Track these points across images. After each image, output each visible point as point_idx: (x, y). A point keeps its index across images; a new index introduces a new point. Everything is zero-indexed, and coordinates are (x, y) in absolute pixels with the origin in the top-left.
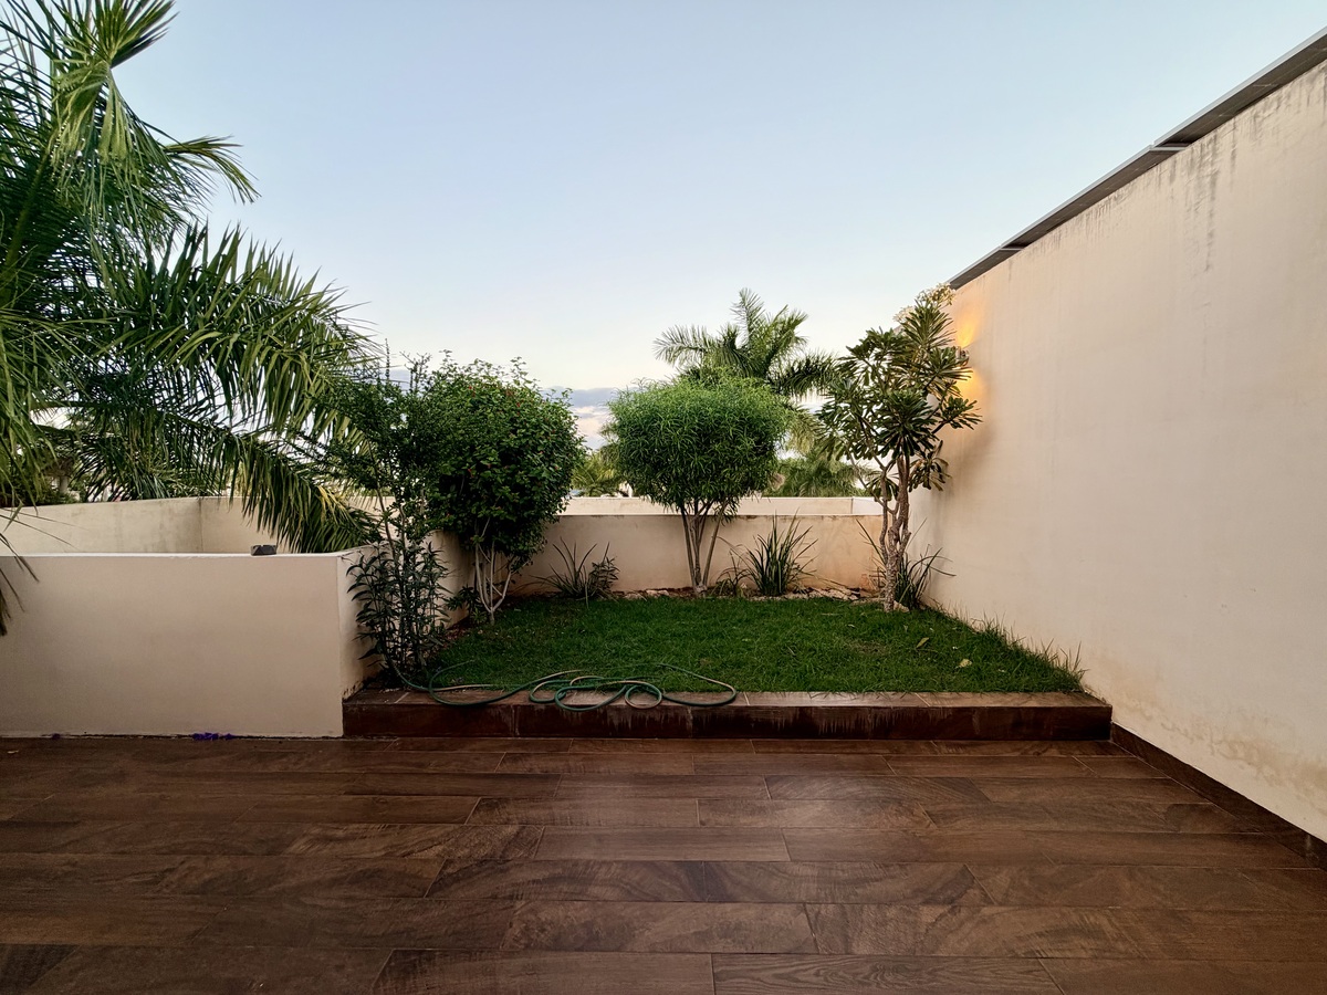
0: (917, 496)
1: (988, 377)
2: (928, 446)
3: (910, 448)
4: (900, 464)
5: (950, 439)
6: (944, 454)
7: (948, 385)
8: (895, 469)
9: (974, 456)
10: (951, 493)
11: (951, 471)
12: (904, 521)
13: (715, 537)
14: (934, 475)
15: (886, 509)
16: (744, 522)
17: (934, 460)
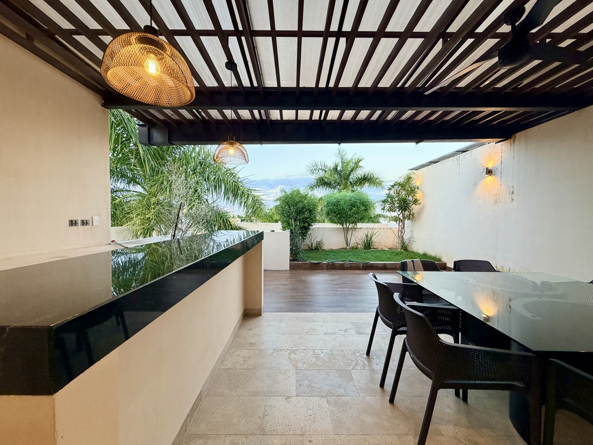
0: (406, 222)
1: (423, 193)
2: (409, 209)
3: (405, 210)
4: (403, 213)
5: (415, 208)
6: (413, 211)
7: (414, 195)
8: (401, 215)
9: (420, 212)
10: (415, 221)
11: (415, 215)
12: (404, 228)
13: (352, 234)
14: (411, 217)
15: (399, 225)
16: (358, 229)
17: (411, 213)
